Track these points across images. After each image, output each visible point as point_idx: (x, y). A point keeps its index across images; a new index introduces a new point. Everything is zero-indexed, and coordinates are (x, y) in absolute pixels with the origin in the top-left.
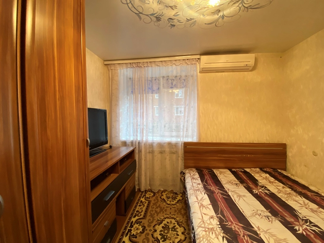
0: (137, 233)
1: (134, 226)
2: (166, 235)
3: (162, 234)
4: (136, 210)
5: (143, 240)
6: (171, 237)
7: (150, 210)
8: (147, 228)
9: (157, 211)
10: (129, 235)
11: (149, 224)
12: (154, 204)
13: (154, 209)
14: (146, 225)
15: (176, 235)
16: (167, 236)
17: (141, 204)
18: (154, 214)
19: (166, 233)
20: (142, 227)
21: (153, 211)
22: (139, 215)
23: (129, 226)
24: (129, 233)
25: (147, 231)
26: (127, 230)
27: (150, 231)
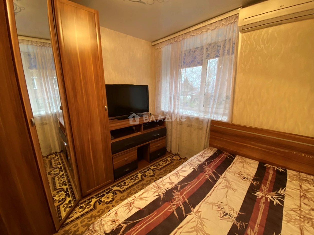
0: (148, 175)
1: (150, 171)
4: (159, 163)
5: (148, 180)
7: (167, 167)
8: (156, 176)
10: (143, 174)
11: (158, 174)
12: (173, 165)
13: (170, 168)
14: (156, 174)
17: (165, 161)
18: (168, 171)
20: (153, 174)
21: (168, 168)
22: (158, 167)
23: (147, 169)
24: (144, 173)
26: (144, 171)
27: (156, 178)
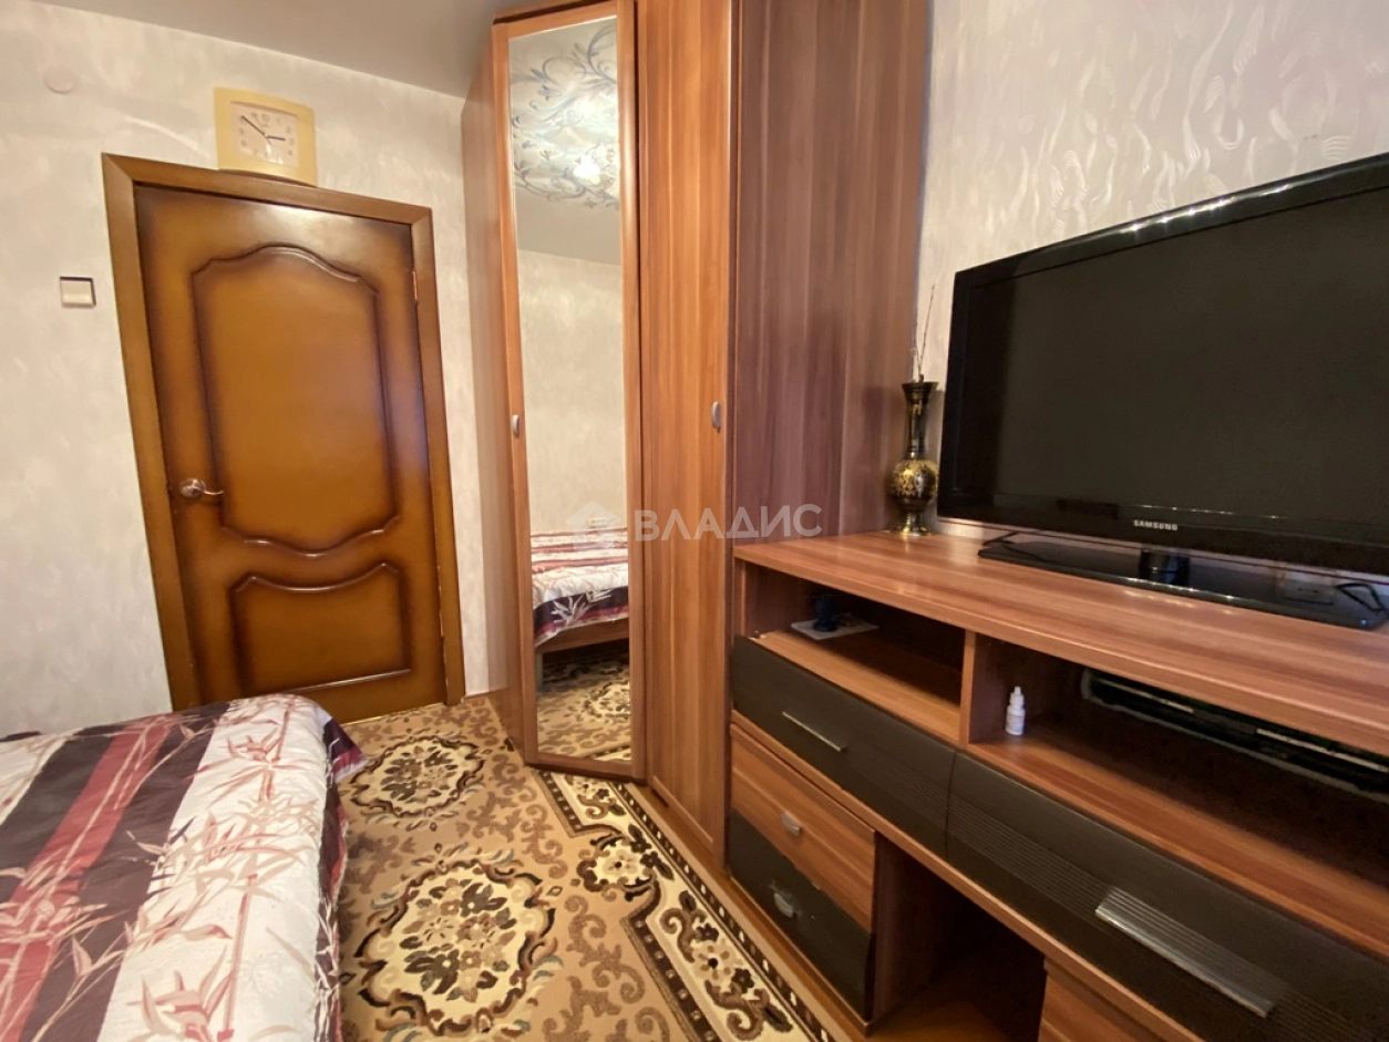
0: (606, 854)
1: (641, 866)
2: (471, 915)
3: (494, 908)
4: (721, 935)
5: (560, 848)
6: (444, 918)
8: (581, 890)
9: (598, 1013)
10: (626, 833)
11: (586, 908)
14: (593, 897)
15: (416, 938)
16: (465, 914)
17: (749, 996)
19: (473, 921)
20: (604, 881)
21: (628, 995)
22: (674, 920)
24: (633, 839)
25: (569, 882)
26: (649, 841)
27: (554, 887)
